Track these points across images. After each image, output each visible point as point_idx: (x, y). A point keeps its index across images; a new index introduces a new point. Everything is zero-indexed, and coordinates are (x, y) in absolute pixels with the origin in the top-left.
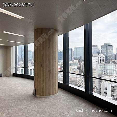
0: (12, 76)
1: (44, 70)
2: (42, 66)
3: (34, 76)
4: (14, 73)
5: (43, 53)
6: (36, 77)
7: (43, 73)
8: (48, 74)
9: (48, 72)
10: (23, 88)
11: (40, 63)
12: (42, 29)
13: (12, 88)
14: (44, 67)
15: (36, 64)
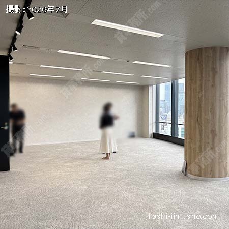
0: (151, 138)
1: (203, 128)
2: (198, 120)
3: (184, 138)
4: (155, 132)
5: (201, 96)
6: (188, 141)
7: (201, 135)
8: (210, 136)
9: (211, 133)
10: (167, 159)
11: (196, 115)
12: (201, 49)
13: (148, 157)
14: (203, 122)
15: (188, 117)
